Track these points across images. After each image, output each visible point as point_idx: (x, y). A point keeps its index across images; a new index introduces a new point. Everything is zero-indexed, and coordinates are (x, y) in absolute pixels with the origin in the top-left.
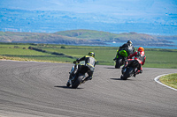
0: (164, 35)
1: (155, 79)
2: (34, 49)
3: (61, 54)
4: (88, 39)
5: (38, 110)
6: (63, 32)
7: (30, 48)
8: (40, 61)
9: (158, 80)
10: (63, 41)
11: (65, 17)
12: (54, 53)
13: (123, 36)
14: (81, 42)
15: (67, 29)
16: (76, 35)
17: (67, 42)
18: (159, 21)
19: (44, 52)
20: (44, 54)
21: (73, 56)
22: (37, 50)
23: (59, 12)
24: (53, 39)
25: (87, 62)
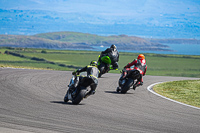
0: (158, 38)
1: (148, 88)
2: (10, 53)
3: (42, 60)
4: (72, 42)
5: (16, 122)
6: (44, 35)
7: (6, 52)
8: (17, 68)
9: (152, 89)
10: (44, 45)
11: (46, 17)
12: (34, 59)
13: (112, 39)
14: (64, 45)
15: (48, 31)
16: (59, 38)
17: (49, 46)
18: (153, 22)
19: (22, 57)
20: (22, 59)
21: (55, 61)
22: (14, 54)
23: (40, 12)
24: (33, 43)
25: (89, 73)
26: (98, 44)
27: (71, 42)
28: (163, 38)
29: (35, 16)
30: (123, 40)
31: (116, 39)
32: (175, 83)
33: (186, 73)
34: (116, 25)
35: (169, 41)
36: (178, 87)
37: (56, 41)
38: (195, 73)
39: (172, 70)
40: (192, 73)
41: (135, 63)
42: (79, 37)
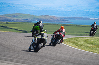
3: (6, 27)
6: (8, 15)
10: (7, 20)
11: (9, 6)
13: (41, 17)
14: (17, 20)
16: (15, 16)
17: (10, 20)
18: (61, 9)
21: (13, 28)
23: (5, 4)
24: (2, 19)
26: (34, 19)
27: (21, 19)
28: (66, 17)
29: (3, 6)
30: (47, 17)
31: (43, 17)
32: (72, 39)
33: (78, 34)
34: (43, 10)
35: (70, 18)
36: (74, 41)
37: (13, 18)
38: (82, 34)
39: (71, 32)
40: (81, 34)
42: (25, 16)
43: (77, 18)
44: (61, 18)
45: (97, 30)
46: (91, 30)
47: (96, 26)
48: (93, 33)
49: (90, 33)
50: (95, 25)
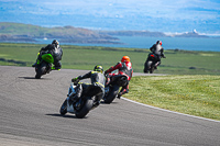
0: (107, 30)
4: (13, 34)
13: (56, 31)
14: (3, 38)
25: (94, 80)
26: (41, 36)
28: (113, 30)
30: (69, 32)
31: (61, 31)
35: (120, 34)
41: (118, 67)
42: (21, 28)
43: (137, 33)
44: (100, 33)
45: (162, 59)
46: (149, 59)
47: (162, 50)
48: (152, 65)
49: (146, 64)
50: (159, 47)
